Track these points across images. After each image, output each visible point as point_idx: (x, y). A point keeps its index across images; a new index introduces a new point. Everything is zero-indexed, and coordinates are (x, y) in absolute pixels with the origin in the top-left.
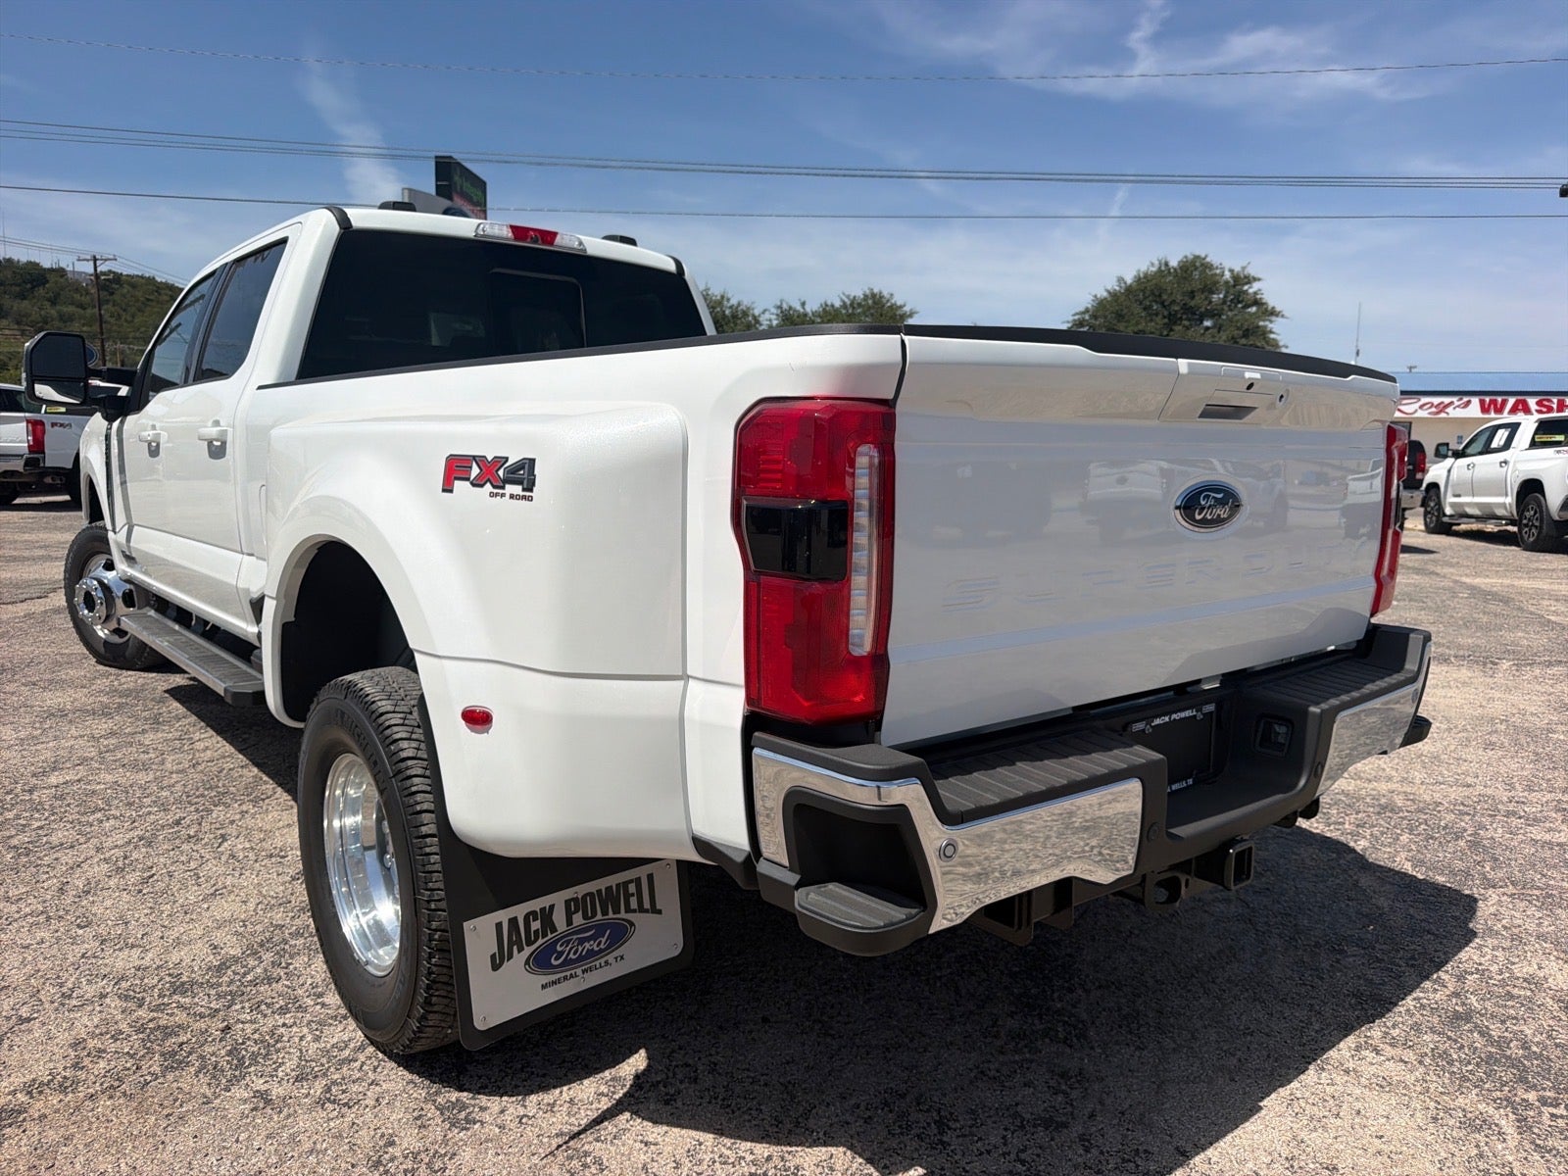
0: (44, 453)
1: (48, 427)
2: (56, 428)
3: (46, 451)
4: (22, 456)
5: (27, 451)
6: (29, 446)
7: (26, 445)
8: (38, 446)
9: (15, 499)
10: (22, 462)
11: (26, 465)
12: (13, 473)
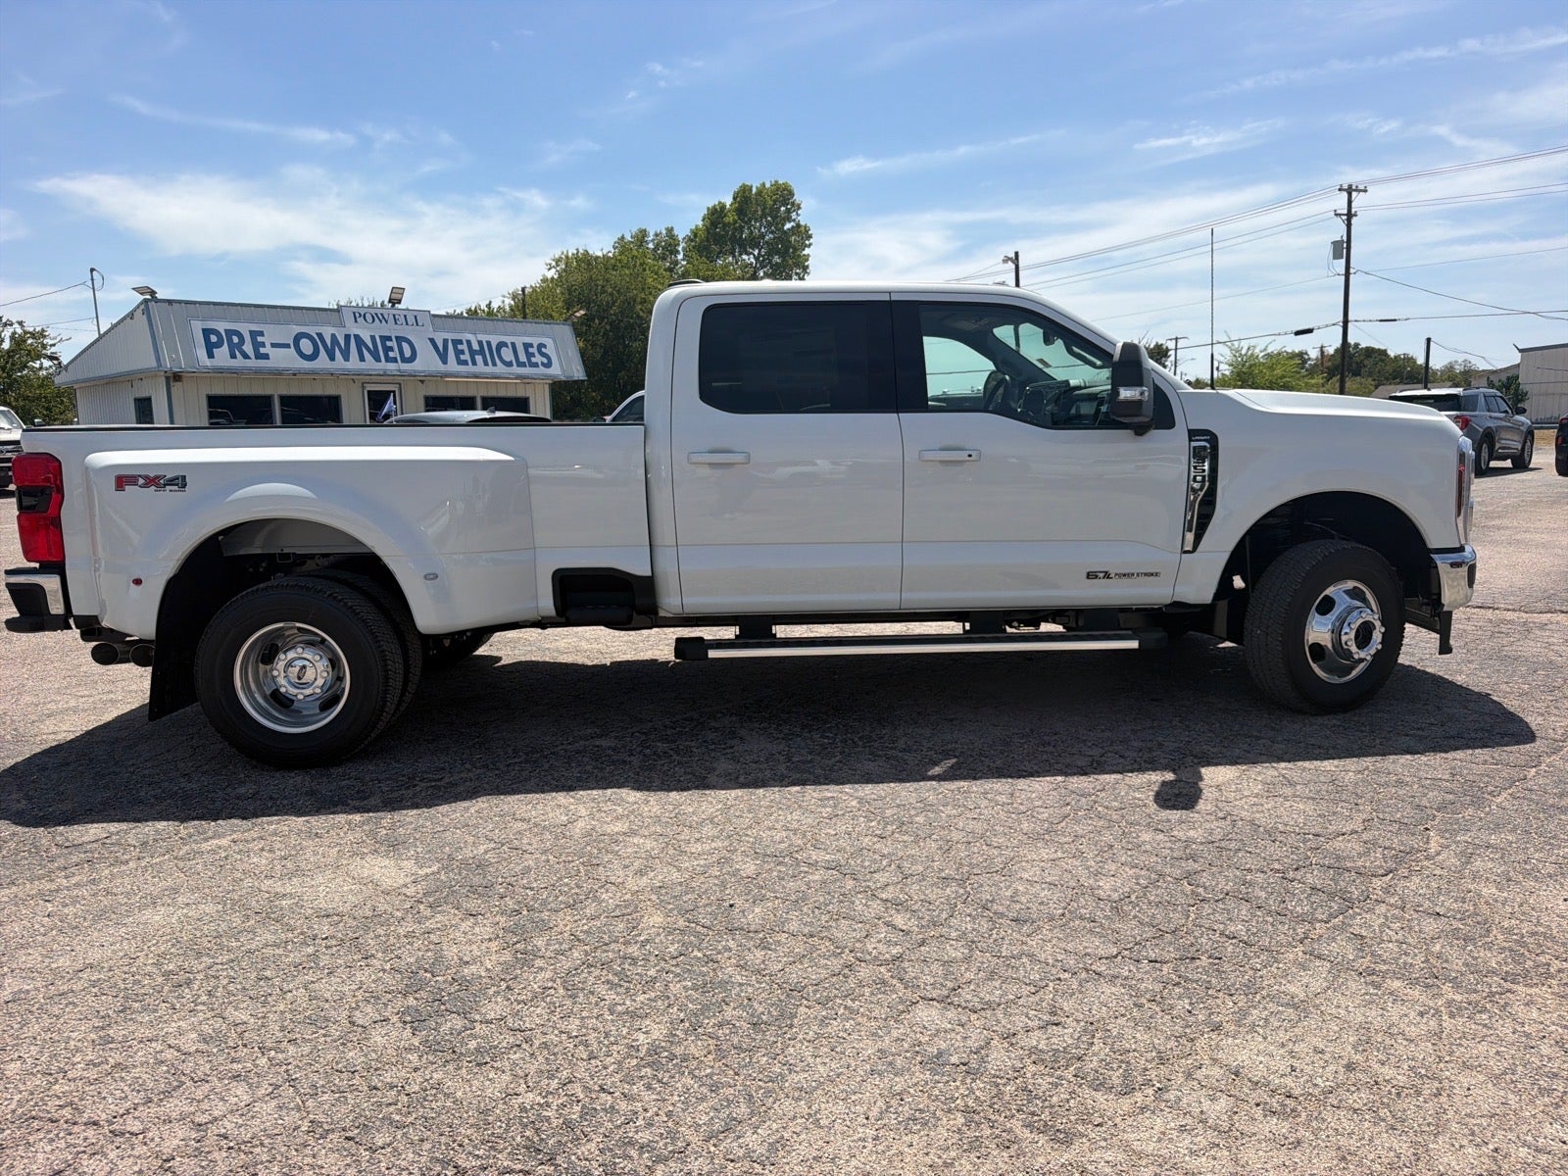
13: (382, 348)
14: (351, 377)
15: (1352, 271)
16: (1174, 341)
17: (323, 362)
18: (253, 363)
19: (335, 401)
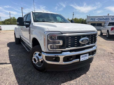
13: (106, 19)
14: (103, 22)
17: (100, 20)
18: (94, 21)
19: (101, 24)
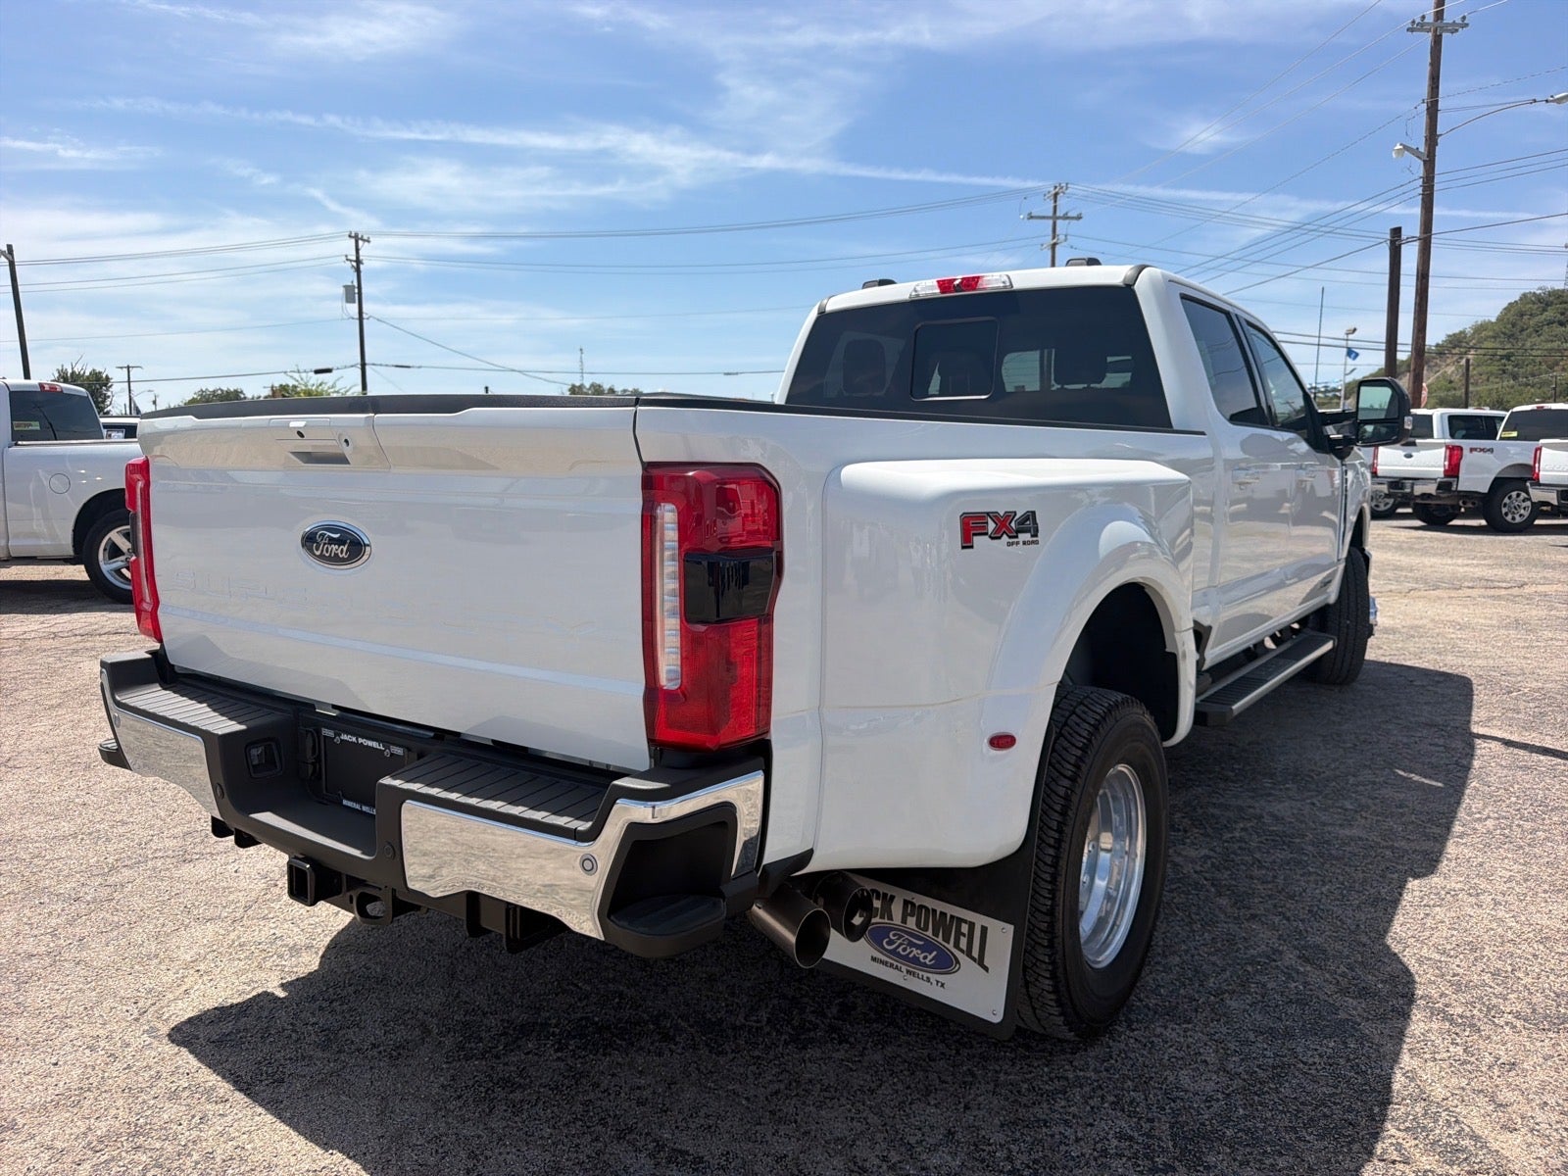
0: (1458, 477)
1: (1466, 452)
2: (1475, 453)
3: (1460, 475)
4: (1435, 479)
5: (1442, 475)
6: (1445, 471)
7: (1442, 469)
8: (1453, 470)
9: (1451, 520)
10: (1435, 486)
11: (1438, 488)
12: (1429, 496)
15: (364, 316)
16: (125, 370)
